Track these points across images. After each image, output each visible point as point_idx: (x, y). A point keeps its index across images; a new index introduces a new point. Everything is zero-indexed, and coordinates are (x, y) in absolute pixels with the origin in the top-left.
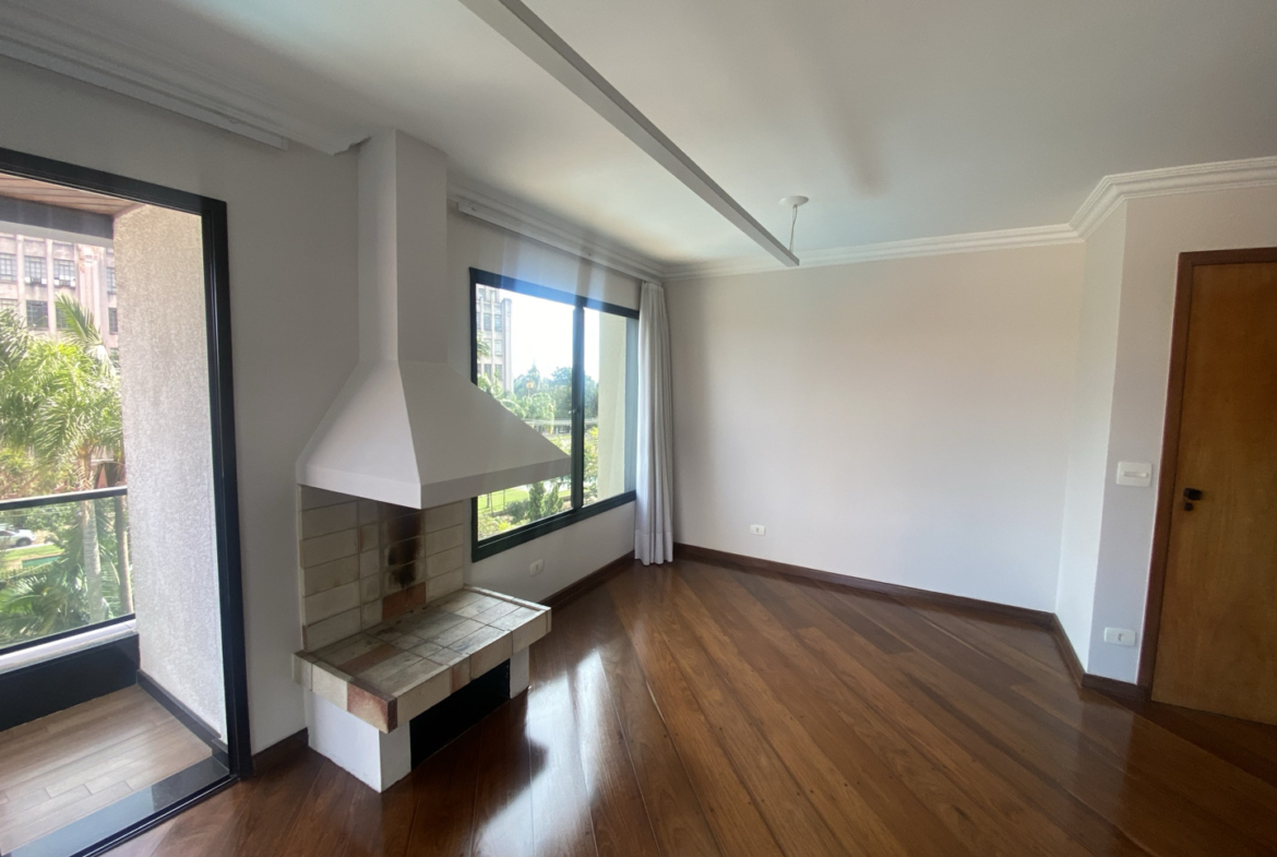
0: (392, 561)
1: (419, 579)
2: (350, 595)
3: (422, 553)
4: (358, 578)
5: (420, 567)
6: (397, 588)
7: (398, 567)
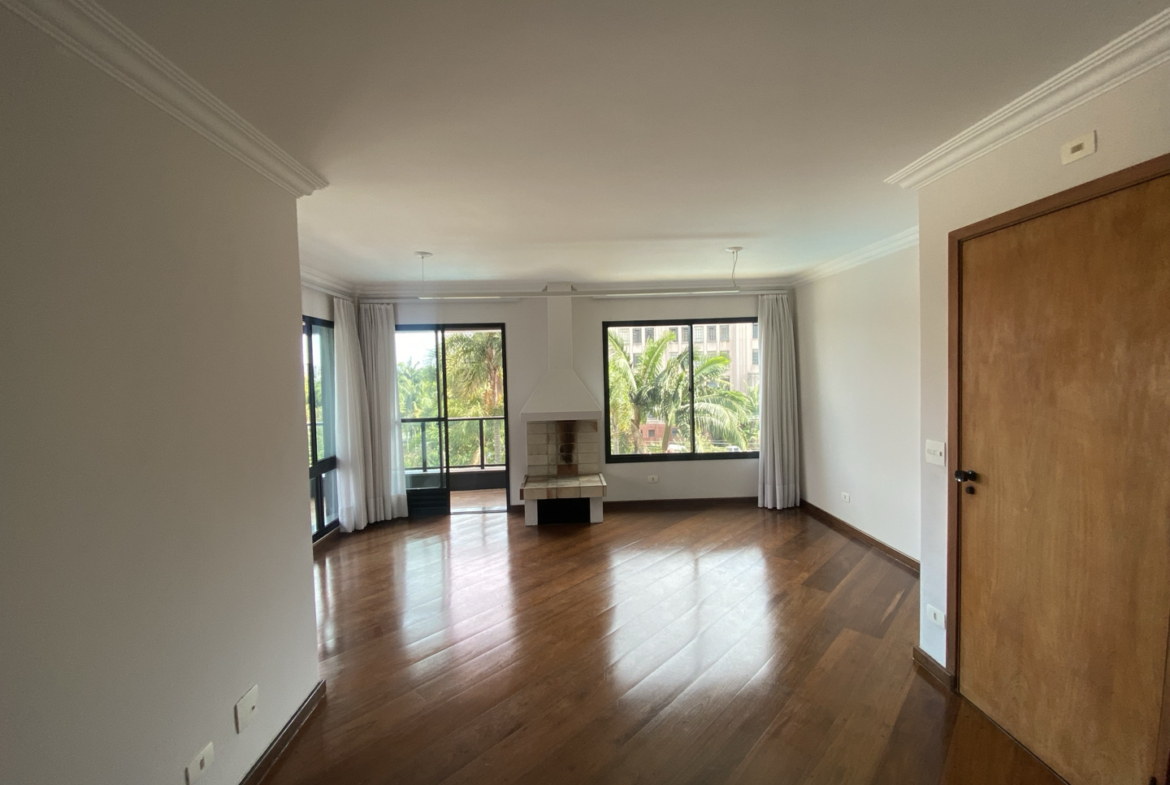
0: (562, 451)
1: (574, 462)
2: (544, 460)
3: (575, 451)
4: (547, 453)
5: (574, 458)
6: (563, 463)
7: (564, 454)
